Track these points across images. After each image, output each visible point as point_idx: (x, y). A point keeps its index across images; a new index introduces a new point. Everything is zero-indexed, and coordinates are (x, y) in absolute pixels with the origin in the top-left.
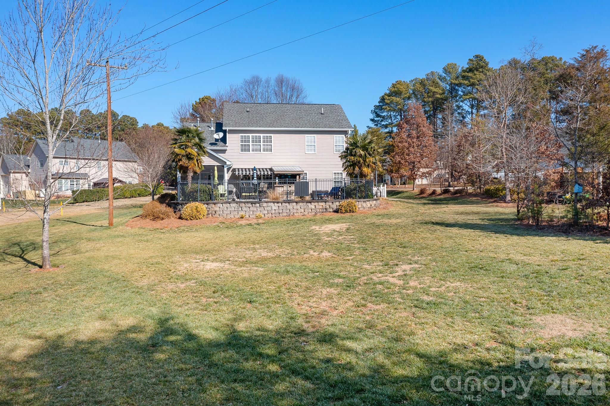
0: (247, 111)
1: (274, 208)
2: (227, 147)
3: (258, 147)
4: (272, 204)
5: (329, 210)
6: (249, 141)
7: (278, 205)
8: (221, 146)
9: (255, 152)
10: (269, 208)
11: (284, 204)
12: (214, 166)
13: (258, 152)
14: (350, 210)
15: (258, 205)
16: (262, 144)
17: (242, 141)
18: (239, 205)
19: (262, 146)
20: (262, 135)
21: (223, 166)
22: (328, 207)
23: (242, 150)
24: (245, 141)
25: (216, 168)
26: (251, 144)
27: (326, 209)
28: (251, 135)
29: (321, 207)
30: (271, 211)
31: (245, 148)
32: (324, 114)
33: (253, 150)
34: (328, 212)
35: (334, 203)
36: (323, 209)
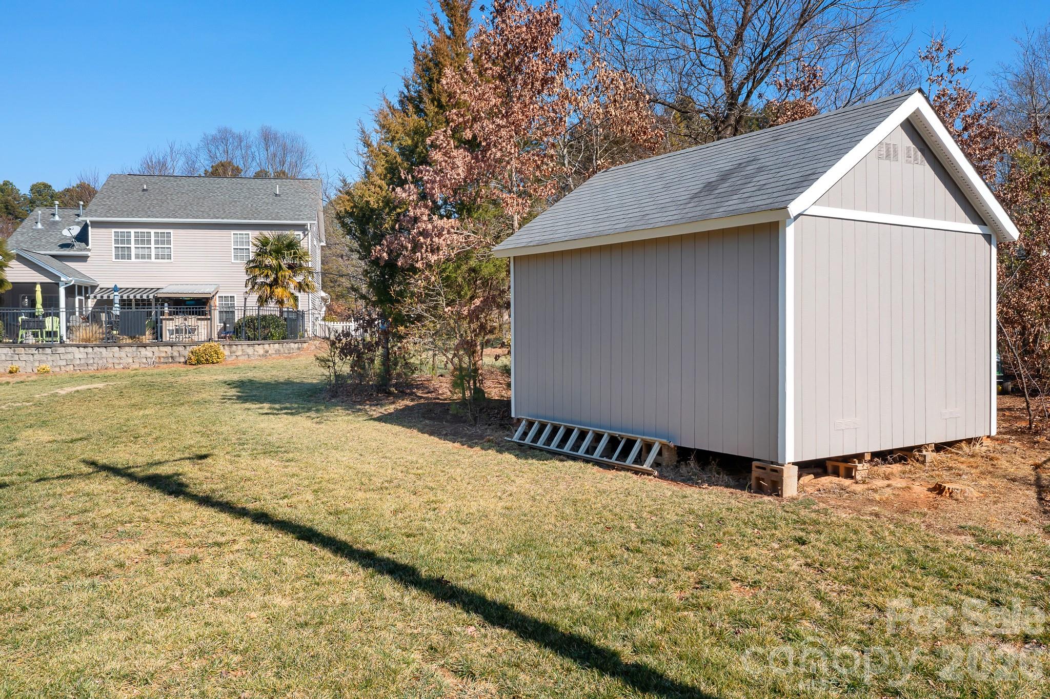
0: (144, 190)
1: (78, 356)
2: (89, 250)
3: (146, 252)
4: (75, 349)
5: (177, 360)
6: (129, 242)
7: (86, 350)
8: (78, 250)
9: (141, 260)
10: (69, 356)
11: (96, 349)
12: (35, 284)
13: (146, 260)
14: (207, 360)
15: (48, 351)
16: (153, 246)
17: (117, 241)
18: (14, 351)
19: (153, 250)
20: (153, 231)
21: (58, 284)
22: (176, 354)
23: (117, 257)
24: (123, 242)
25: (38, 288)
26: (133, 245)
27: (172, 357)
28: (132, 231)
29: (164, 355)
30: (71, 360)
31: (123, 254)
32: (279, 195)
33: (137, 257)
34: (176, 362)
35: (188, 348)
36: (168, 358)
